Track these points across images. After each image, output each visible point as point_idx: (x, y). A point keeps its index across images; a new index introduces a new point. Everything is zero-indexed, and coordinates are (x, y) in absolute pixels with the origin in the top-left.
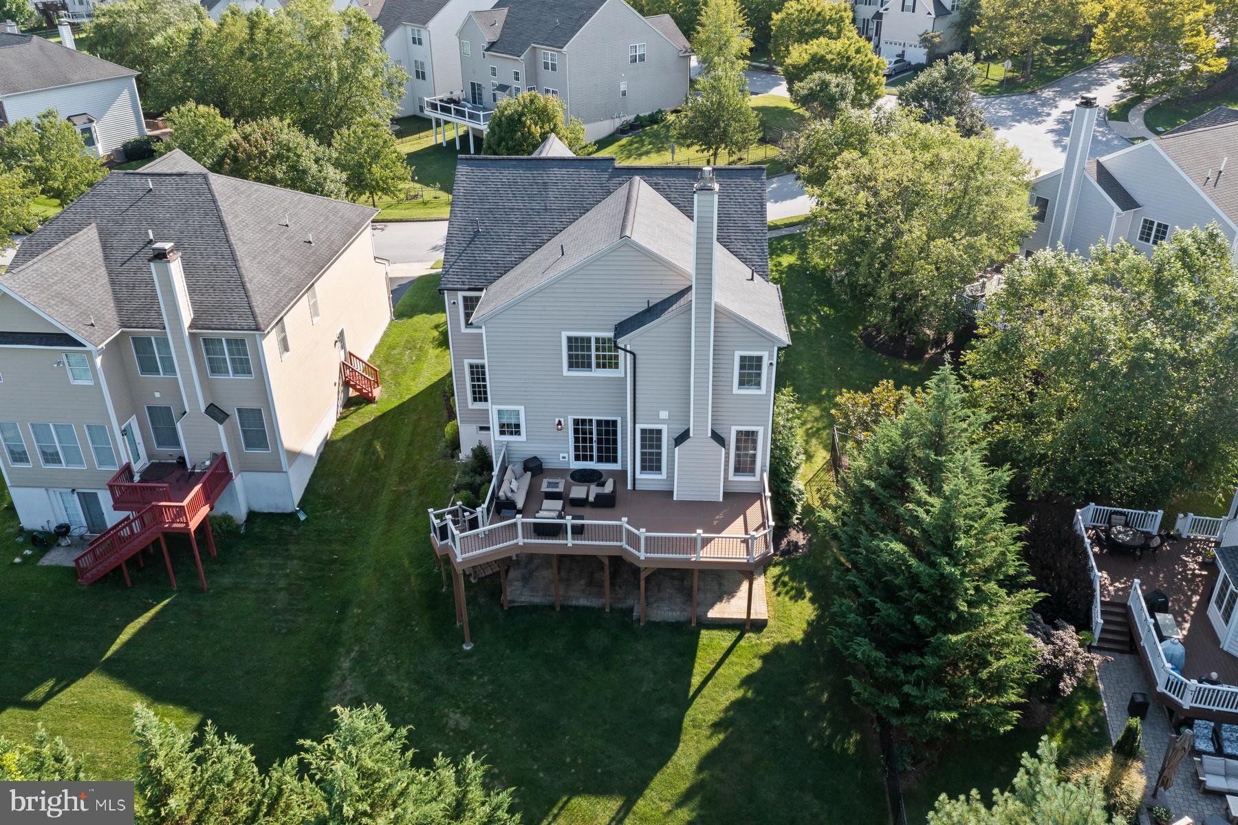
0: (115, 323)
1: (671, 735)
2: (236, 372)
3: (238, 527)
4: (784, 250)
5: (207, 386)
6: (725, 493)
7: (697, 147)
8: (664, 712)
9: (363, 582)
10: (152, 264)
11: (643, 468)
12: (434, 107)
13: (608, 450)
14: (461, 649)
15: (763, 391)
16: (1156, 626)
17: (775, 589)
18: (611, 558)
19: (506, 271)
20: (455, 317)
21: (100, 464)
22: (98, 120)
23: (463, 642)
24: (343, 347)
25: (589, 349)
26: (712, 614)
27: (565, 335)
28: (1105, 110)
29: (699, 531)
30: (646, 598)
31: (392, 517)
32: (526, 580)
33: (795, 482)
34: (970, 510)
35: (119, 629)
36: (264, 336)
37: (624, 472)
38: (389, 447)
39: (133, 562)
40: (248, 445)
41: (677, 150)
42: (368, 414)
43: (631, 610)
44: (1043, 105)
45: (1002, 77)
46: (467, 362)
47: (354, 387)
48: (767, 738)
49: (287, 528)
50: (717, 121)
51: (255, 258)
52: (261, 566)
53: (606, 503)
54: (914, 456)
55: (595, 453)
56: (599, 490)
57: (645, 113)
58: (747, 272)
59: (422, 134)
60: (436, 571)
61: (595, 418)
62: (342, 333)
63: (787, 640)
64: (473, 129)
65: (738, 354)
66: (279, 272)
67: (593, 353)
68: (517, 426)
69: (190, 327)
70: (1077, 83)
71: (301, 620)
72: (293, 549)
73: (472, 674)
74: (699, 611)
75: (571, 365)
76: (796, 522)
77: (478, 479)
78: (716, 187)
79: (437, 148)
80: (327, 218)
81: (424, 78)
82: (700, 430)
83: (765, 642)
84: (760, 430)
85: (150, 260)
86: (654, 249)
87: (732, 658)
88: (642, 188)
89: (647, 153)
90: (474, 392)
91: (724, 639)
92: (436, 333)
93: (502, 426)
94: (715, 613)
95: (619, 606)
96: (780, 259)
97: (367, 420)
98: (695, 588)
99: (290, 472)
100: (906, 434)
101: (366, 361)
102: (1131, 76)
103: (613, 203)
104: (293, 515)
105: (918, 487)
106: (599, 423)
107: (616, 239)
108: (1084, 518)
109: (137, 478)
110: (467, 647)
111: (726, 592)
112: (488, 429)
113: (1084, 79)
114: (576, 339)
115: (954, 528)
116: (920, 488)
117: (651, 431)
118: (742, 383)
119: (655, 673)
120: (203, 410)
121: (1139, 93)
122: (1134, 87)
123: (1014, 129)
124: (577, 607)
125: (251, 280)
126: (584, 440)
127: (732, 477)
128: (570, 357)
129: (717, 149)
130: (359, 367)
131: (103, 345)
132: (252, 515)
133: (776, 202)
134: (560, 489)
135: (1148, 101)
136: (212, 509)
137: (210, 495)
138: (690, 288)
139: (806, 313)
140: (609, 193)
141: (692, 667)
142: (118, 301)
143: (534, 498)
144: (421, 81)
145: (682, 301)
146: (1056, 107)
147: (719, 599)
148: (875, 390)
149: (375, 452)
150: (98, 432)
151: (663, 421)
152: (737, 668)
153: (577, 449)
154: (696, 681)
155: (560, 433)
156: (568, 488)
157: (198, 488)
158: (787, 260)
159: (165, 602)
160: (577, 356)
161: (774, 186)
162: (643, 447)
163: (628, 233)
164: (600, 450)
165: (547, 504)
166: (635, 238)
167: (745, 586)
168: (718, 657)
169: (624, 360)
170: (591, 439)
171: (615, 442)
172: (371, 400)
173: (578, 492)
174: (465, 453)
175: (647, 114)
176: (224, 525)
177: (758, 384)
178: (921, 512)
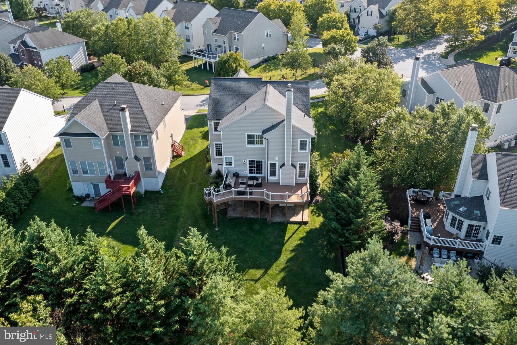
0: (107, 130)
1: (279, 253)
2: (143, 145)
3: (142, 195)
4: (319, 106)
5: (134, 150)
6: (296, 183)
7: (290, 69)
8: (277, 247)
9: (183, 211)
10: (120, 112)
11: (271, 175)
12: (194, 53)
13: (259, 170)
14: (215, 230)
15: (307, 151)
16: (425, 222)
17: (312, 213)
18: (260, 201)
19: (228, 114)
20: (211, 128)
21: (101, 174)
22: (72, 57)
23: (215, 228)
24: (172, 139)
25: (254, 138)
26: (292, 220)
27: (246, 134)
28: (440, 54)
29: (287, 193)
30: (271, 215)
31: (191, 192)
32: (234, 210)
33: (318, 181)
34: (365, 184)
35: (110, 224)
36: (152, 134)
37: (265, 177)
38: (188, 171)
39: (111, 204)
40: (146, 169)
41: (282, 70)
42: (180, 161)
43: (267, 219)
44: (418, 52)
45: (403, 41)
46: (214, 143)
47: (176, 152)
48: (307, 254)
49: (158, 195)
50: (297, 60)
51: (148, 110)
52: (150, 206)
53: (259, 186)
54: (352, 170)
55: (255, 171)
56: (257, 182)
57: (271, 56)
58: (303, 114)
59: (189, 62)
60: (206, 208)
61: (255, 160)
62: (172, 134)
63: (314, 228)
64: (209, 61)
65: (299, 140)
66: (155, 115)
67: (255, 140)
68: (231, 163)
69: (131, 131)
70: (432, 43)
71: (165, 222)
72: (160, 202)
73: (218, 237)
74: (288, 219)
75: (248, 143)
76: (318, 193)
77: (218, 180)
78: (292, 90)
79: (195, 68)
80: (167, 96)
81: (189, 41)
82: (288, 162)
83: (307, 228)
84: (306, 163)
85: (120, 111)
86: (274, 108)
87: (297, 232)
88: (270, 88)
89: (272, 70)
90: (217, 153)
91: (295, 227)
92: (201, 135)
93: (226, 162)
94: (292, 219)
95: (263, 217)
96: (318, 109)
97: (180, 163)
98: (286, 213)
99: (159, 178)
100: (349, 164)
101: (179, 142)
102: (450, 42)
103: (261, 93)
104: (159, 191)
105: (351, 179)
106: (257, 161)
107: (263, 105)
108: (409, 192)
109: (112, 179)
110: (217, 229)
111: (296, 214)
112: (222, 165)
113: (434, 42)
114: (250, 135)
115: (360, 189)
116: (352, 179)
117: (273, 164)
118: (301, 149)
119: (274, 236)
120: (133, 158)
121: (453, 48)
122: (451, 46)
123: (406, 62)
124: (250, 218)
125: (148, 117)
126: (252, 167)
127: (298, 178)
128: (248, 141)
129: (297, 70)
130: (176, 145)
131: (104, 137)
132: (146, 192)
133: (318, 89)
134: (245, 181)
135: (456, 51)
136: (136, 188)
137: (136, 184)
138: (284, 120)
139: (326, 128)
140: (260, 89)
141: (285, 234)
142: (107, 123)
143: (237, 185)
144: (188, 42)
145: (282, 124)
146: (423, 53)
147: (294, 216)
148: (345, 152)
149: (183, 173)
150: (101, 164)
151: (277, 161)
152: (299, 235)
153: (250, 170)
154: (286, 238)
155: (244, 165)
156: (247, 181)
157: (133, 181)
158: (320, 110)
159: (123, 217)
160: (250, 141)
161: (317, 83)
162: (270, 168)
163: (266, 103)
164: (257, 170)
165: (241, 186)
166: (268, 104)
167: (301, 212)
168: (293, 232)
169: (265, 142)
170: (254, 167)
171: (262, 167)
172: (181, 156)
173: (250, 182)
174: (213, 172)
175: (272, 56)
176: (138, 194)
177: (306, 149)
178: (351, 185)
